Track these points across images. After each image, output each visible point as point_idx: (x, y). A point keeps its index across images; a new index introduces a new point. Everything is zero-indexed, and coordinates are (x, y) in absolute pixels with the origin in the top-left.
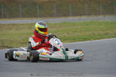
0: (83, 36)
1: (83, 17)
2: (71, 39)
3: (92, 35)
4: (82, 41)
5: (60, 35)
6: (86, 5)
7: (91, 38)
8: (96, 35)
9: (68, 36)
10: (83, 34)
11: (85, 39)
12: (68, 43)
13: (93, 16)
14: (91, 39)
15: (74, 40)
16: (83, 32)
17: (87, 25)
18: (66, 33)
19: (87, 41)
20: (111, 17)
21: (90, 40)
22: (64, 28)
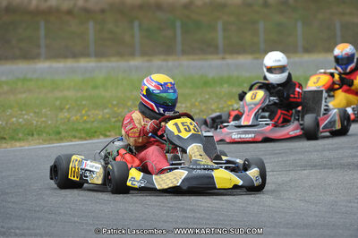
0: (85, 122)
1: (84, 63)
2: (48, 133)
3: (114, 120)
4: (81, 139)
5: (14, 119)
6: (91, 25)
7: (110, 131)
9: (37, 121)
10: (85, 118)
11: (91, 134)
12: (40, 144)
13: (113, 59)
14: (108, 134)
15: (58, 137)
16: (84, 112)
17: (95, 87)
18: (32, 114)
19: (98, 138)
20: (170, 63)
21: (106, 136)
22: (24, 96)
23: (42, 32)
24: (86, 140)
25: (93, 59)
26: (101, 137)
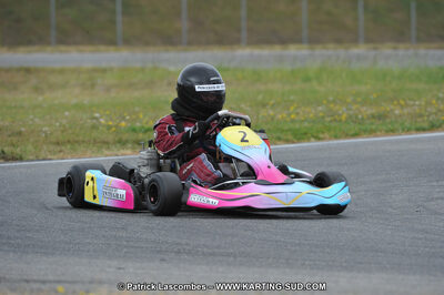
0: (293, 121)
1: (293, 50)
3: (328, 119)
4: (287, 141)
7: (323, 133)
8: (340, 121)
10: (293, 116)
11: (300, 136)
13: (331, 46)
14: (321, 136)
16: (292, 109)
17: (307, 80)
19: (309, 140)
20: (401, 52)
21: (318, 139)
23: (243, 13)
24: (293, 143)
25: (305, 46)
26: (313, 139)
